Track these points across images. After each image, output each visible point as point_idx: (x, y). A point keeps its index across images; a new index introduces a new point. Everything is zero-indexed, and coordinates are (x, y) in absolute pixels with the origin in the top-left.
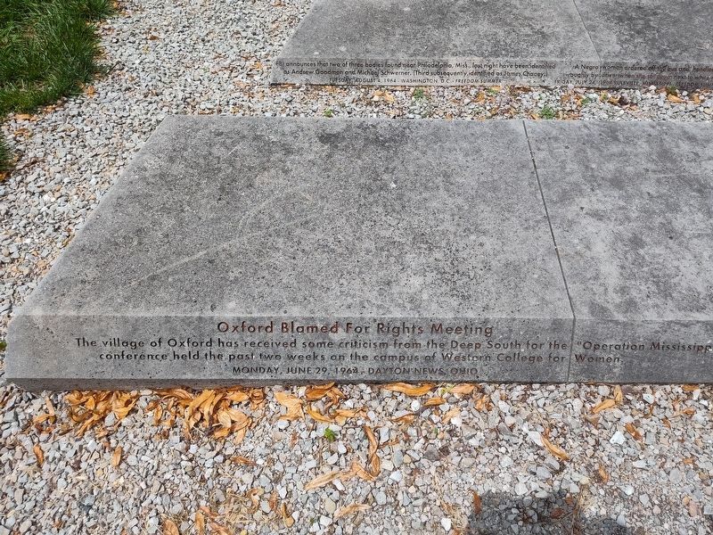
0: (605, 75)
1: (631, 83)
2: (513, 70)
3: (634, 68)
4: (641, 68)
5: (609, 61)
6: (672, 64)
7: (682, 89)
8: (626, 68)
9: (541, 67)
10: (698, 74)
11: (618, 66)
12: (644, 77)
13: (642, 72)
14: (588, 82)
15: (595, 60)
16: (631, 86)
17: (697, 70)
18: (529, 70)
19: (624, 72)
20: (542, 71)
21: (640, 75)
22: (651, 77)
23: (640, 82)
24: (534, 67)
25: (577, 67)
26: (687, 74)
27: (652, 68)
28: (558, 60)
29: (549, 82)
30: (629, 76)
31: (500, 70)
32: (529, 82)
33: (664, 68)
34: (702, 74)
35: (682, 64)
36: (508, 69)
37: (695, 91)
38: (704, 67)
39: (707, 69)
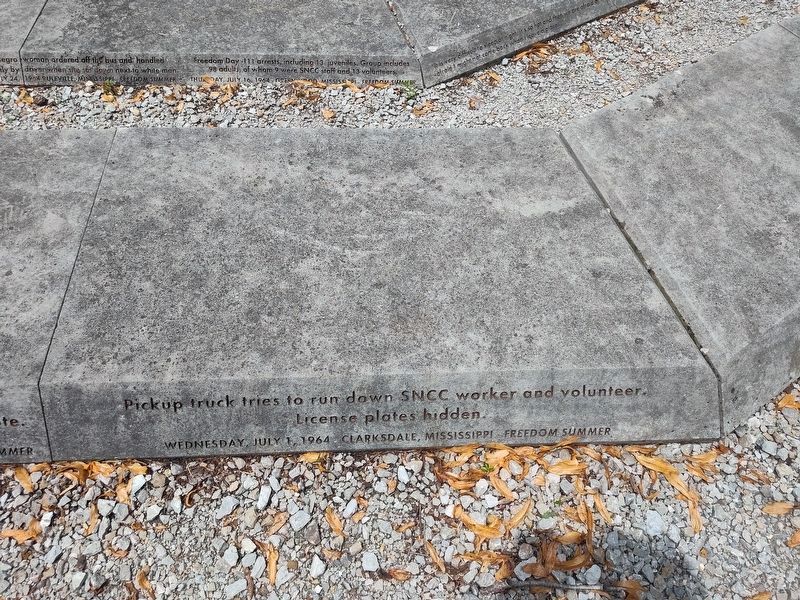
0: (29, 69)
1: (64, 79)
3: (62, 60)
4: (72, 60)
5: (31, 51)
6: (110, 55)
7: (128, 85)
8: (54, 60)
10: (144, 66)
11: (43, 58)
12: (78, 71)
13: (74, 64)
14: (9, 78)
15: (11, 51)
16: (65, 81)
17: (142, 61)
19: (52, 64)
21: (73, 68)
22: (86, 70)
23: (75, 77)
26: (131, 67)
27: (86, 60)
30: (60, 70)
33: (100, 59)
34: (150, 66)
35: (122, 54)
37: (144, 88)
38: (150, 58)
39: (153, 60)
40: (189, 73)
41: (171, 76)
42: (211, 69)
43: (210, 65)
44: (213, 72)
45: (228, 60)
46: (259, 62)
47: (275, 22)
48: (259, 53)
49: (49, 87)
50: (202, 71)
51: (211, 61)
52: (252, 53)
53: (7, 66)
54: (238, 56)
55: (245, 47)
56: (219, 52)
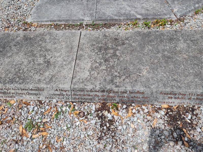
0: (74, 95)
1: (91, 99)
2: (20, 92)
3: (91, 91)
4: (96, 91)
5: (76, 87)
6: (116, 89)
7: (123, 103)
8: (87, 91)
9: (36, 90)
10: (132, 95)
11: (82, 90)
12: (98, 96)
13: (97, 93)
14: (65, 98)
15: (67, 86)
17: (132, 93)
18: (29, 92)
19: (86, 93)
20: (37, 92)
21: (96, 95)
22: (103, 96)
23: (97, 99)
24: (32, 90)
25: (57, 90)
26: (126, 95)
27: (103, 91)
28: (45, 86)
29: (42, 98)
30: (89, 95)
31: (13, 91)
32: (31, 98)
33: (110, 91)
34: (136, 95)
35: (122, 89)
36: (18, 91)
37: (131, 105)
38: (136, 91)
39: (138, 92)
40: (156, 99)
41: (146, 100)
42: (169, 98)
43: (169, 96)
44: (170, 99)
45: (180, 94)
46: (198, 95)
47: (198, 65)
48: (198, 91)
49: (84, 103)
50: (164, 98)
51: (170, 94)
52: (194, 91)
53: (64, 93)
54: (186, 92)
55: (189, 86)
56: (175, 90)
